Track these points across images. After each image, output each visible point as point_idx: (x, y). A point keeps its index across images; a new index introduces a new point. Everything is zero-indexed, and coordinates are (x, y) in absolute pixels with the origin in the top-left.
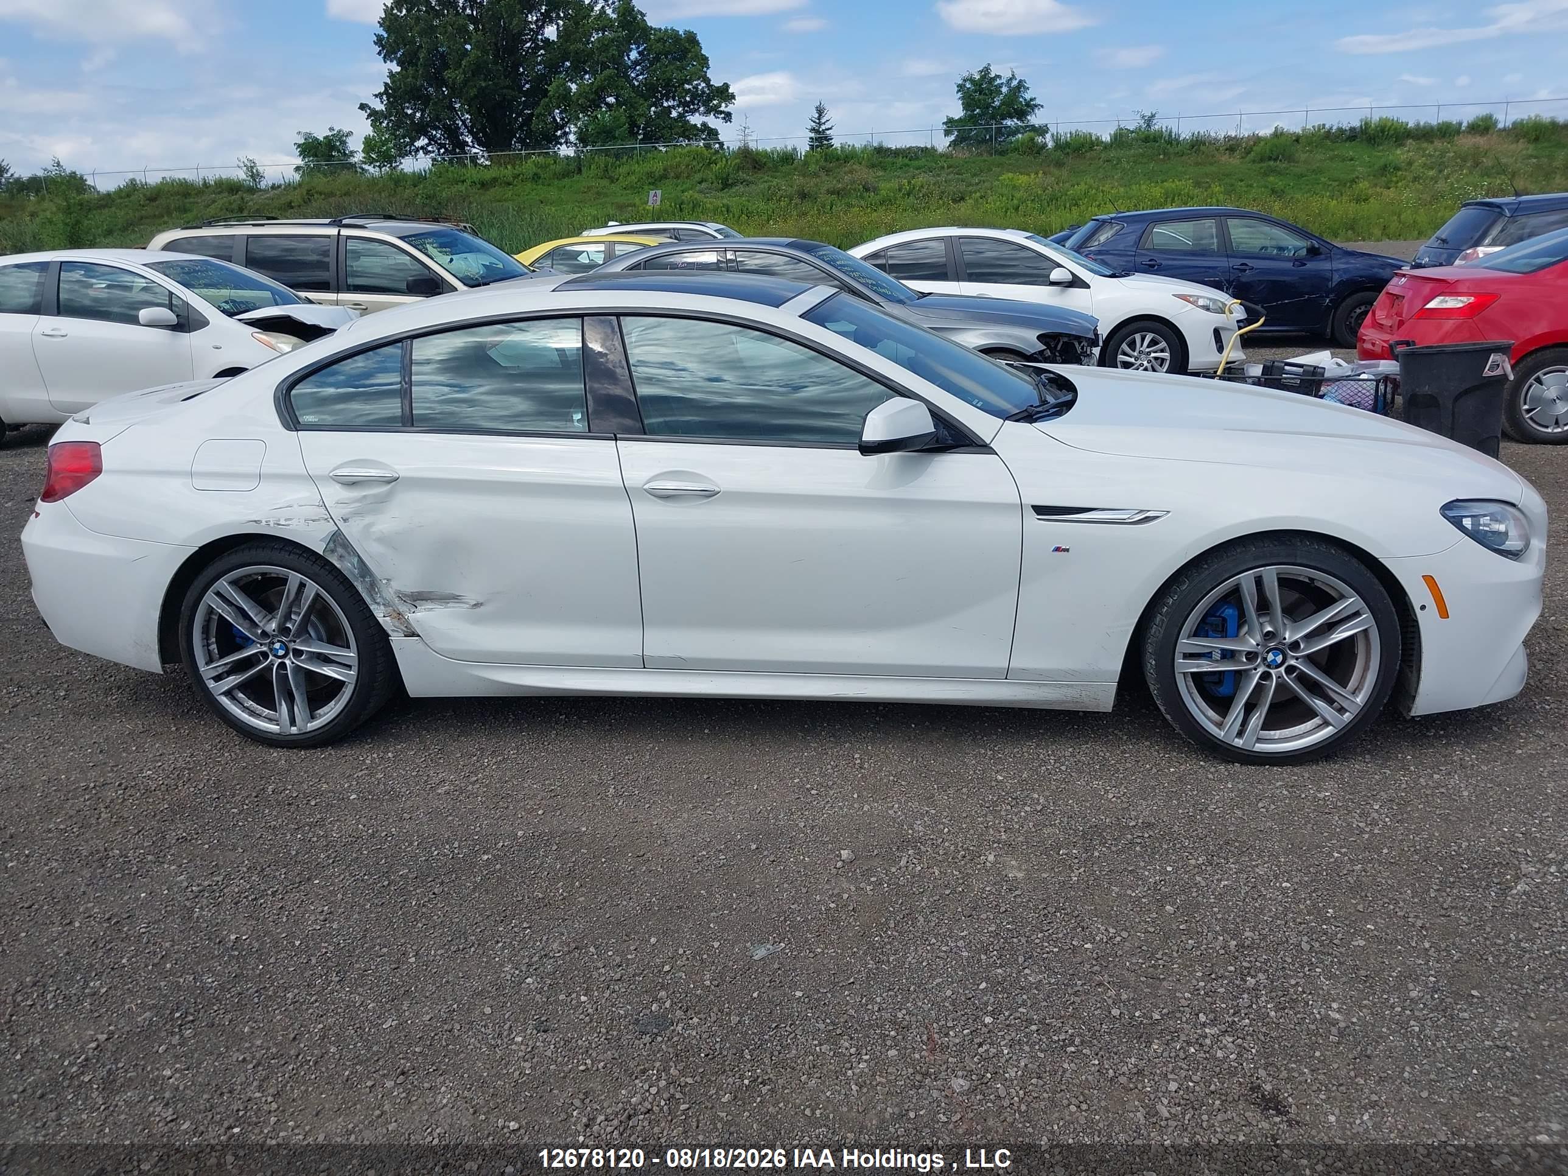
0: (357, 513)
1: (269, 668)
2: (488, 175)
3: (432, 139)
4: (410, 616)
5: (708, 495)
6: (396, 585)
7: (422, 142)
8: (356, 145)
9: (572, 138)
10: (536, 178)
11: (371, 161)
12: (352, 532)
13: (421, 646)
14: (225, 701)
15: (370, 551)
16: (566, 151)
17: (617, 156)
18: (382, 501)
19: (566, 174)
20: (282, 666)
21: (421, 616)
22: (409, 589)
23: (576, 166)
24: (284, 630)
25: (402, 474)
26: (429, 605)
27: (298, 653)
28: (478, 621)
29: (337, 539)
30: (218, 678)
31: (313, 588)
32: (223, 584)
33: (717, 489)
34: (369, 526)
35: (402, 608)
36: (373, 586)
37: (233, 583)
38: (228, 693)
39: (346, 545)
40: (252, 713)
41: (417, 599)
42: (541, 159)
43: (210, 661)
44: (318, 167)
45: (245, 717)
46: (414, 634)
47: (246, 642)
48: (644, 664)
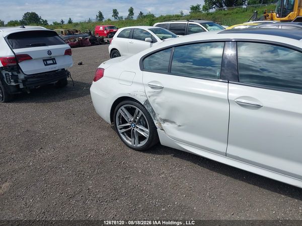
0: (152, 95)
1: (131, 130)
2: (226, 12)
3: (216, 5)
4: (163, 125)
5: (258, 107)
6: (160, 116)
7: (214, 6)
8: (201, 7)
9: (246, 4)
10: (237, 12)
11: (203, 10)
12: (150, 100)
13: (164, 133)
14: (121, 135)
15: (155, 106)
16: (244, 7)
17: (256, 7)
18: (159, 93)
19: (244, 12)
20: (134, 129)
21: (166, 125)
22: (163, 118)
23: (246, 10)
24: (135, 121)
25: (164, 87)
26: (168, 123)
27: (137, 128)
28: (179, 130)
29: (147, 102)
30: (121, 129)
31: (141, 113)
32: (122, 108)
33: (262, 105)
34: (155, 99)
35: (161, 123)
36: (155, 115)
37: (125, 108)
38: (123, 133)
39: (149, 104)
40: (127, 139)
41: (165, 121)
42: (238, 9)
43: (120, 124)
44: (194, 12)
45: (125, 139)
46: (163, 130)
47: (127, 122)
48: (226, 155)
